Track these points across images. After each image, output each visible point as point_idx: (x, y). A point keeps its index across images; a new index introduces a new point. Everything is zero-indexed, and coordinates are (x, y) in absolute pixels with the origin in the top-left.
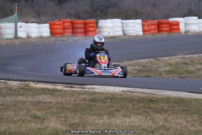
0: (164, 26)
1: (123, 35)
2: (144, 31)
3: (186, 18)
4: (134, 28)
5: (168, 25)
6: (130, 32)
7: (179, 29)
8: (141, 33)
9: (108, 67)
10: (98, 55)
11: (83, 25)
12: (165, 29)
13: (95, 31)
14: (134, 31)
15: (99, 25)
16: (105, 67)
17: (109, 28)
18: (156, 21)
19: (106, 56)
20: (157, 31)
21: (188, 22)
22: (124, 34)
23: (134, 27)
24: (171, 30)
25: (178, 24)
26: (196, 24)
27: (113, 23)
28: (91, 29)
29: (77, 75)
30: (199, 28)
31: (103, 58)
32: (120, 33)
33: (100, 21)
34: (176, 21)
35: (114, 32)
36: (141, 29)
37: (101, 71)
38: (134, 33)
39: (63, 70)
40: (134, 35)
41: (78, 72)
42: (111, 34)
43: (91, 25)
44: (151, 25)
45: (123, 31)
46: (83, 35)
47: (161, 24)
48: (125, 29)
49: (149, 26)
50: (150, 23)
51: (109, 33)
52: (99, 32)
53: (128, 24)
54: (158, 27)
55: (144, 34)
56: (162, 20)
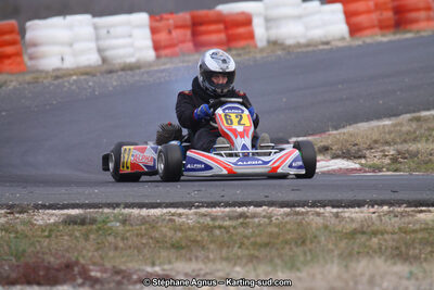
0: (213, 27)
1: (100, 62)
2: (157, 47)
4: (128, 41)
5: (221, 26)
6: (121, 52)
7: (251, 36)
8: (150, 54)
9: (254, 146)
10: (219, 111)
12: (214, 38)
14: (130, 50)
15: (29, 35)
16: (244, 147)
17: (62, 44)
18: (185, 16)
19: (246, 112)
20: (190, 45)
21: (274, 13)
22: (104, 60)
23: (130, 36)
24: (230, 41)
25: (247, 21)
26: (299, 17)
27: (70, 27)
28: (9, 50)
29: (157, 177)
30: (307, 28)
31: (235, 120)
32: (93, 59)
33: (29, 24)
34: (243, 13)
35: (75, 55)
36: (149, 43)
37: (234, 160)
38: (133, 56)
39: (111, 165)
40: (132, 60)
41: (161, 167)
42: (70, 63)
43: (7, 37)
44: (177, 27)
45: (100, 51)
47: (201, 24)
48: (105, 43)
49: (170, 32)
50: (171, 21)
51: (62, 59)
52: (31, 58)
53: (112, 30)
54: (195, 34)
55: (158, 57)
56: (202, 12)
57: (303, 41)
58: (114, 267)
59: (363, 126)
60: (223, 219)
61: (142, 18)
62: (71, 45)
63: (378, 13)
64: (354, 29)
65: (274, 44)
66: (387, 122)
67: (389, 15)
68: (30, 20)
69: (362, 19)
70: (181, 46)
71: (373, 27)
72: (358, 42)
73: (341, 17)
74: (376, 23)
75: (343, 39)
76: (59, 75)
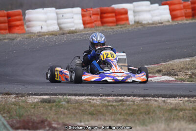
0: (110, 15)
1: (59, 30)
2: (84, 23)
3: (135, 3)
4: (73, 20)
5: (114, 14)
6: (69, 25)
7: (127, 19)
8: (81, 26)
11: (6, 18)
12: (110, 19)
13: (22, 25)
14: (73, 24)
15: (27, 17)
17: (42, 21)
20: (100, 23)
21: (137, 9)
22: (61, 29)
23: (73, 18)
24: (117, 21)
25: (125, 12)
27: (46, 13)
28: (18, 23)
30: (152, 16)
32: (55, 28)
33: (27, 11)
34: (124, 9)
35: (47, 26)
36: (81, 21)
38: (73, 27)
40: (74, 29)
42: (45, 30)
43: (17, 17)
44: (94, 14)
45: (59, 24)
46: (7, 31)
47: (105, 13)
48: (61, 21)
49: (90, 17)
50: (91, 12)
51: (42, 27)
52: (28, 27)
53: (64, 15)
54: (102, 18)
55: (85, 28)
56: (105, 8)
57: (150, 22)
58: (63, 122)
59: (177, 61)
60: (113, 102)
61: (78, 10)
62: (46, 21)
63: (185, 10)
64: (174, 17)
65: (137, 23)
66: (188, 59)
67: (190, 11)
68: (28, 9)
69: (178, 13)
70: (95, 23)
71: (182, 16)
72: (175, 23)
73: (168, 11)
74: (184, 14)
75: (169, 21)
76: (40, 35)
